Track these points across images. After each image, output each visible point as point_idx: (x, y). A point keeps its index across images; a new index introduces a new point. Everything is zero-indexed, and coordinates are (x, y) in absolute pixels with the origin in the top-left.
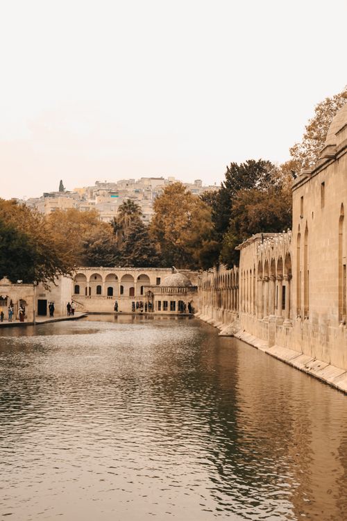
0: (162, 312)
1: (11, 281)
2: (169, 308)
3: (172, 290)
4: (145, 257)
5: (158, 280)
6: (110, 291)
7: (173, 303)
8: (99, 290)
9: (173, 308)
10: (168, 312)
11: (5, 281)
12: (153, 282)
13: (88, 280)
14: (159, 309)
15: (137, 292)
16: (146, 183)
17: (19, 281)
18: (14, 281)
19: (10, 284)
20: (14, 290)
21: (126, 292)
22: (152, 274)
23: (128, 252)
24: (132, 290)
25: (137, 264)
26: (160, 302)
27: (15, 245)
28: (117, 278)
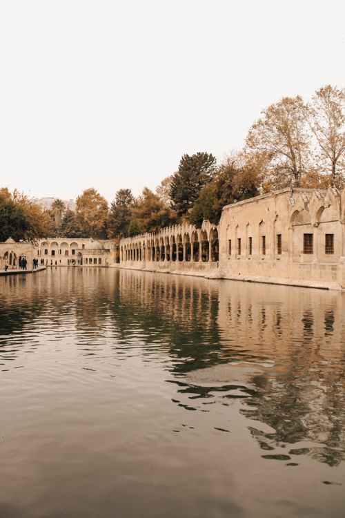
0: (88, 265)
1: (15, 240)
2: (98, 262)
3: (94, 251)
4: (74, 232)
5: (83, 245)
6: (53, 253)
7: (95, 260)
8: (46, 252)
9: (95, 262)
10: (93, 265)
11: (10, 240)
12: (80, 247)
13: (40, 246)
14: (87, 263)
15: (70, 253)
16: (45, 200)
17: (21, 241)
18: (17, 241)
19: (14, 242)
20: (17, 247)
21: (63, 253)
22: (79, 242)
23: (63, 229)
24: (67, 252)
25: (68, 236)
26: (87, 259)
27: (13, 216)
28: (57, 244)
